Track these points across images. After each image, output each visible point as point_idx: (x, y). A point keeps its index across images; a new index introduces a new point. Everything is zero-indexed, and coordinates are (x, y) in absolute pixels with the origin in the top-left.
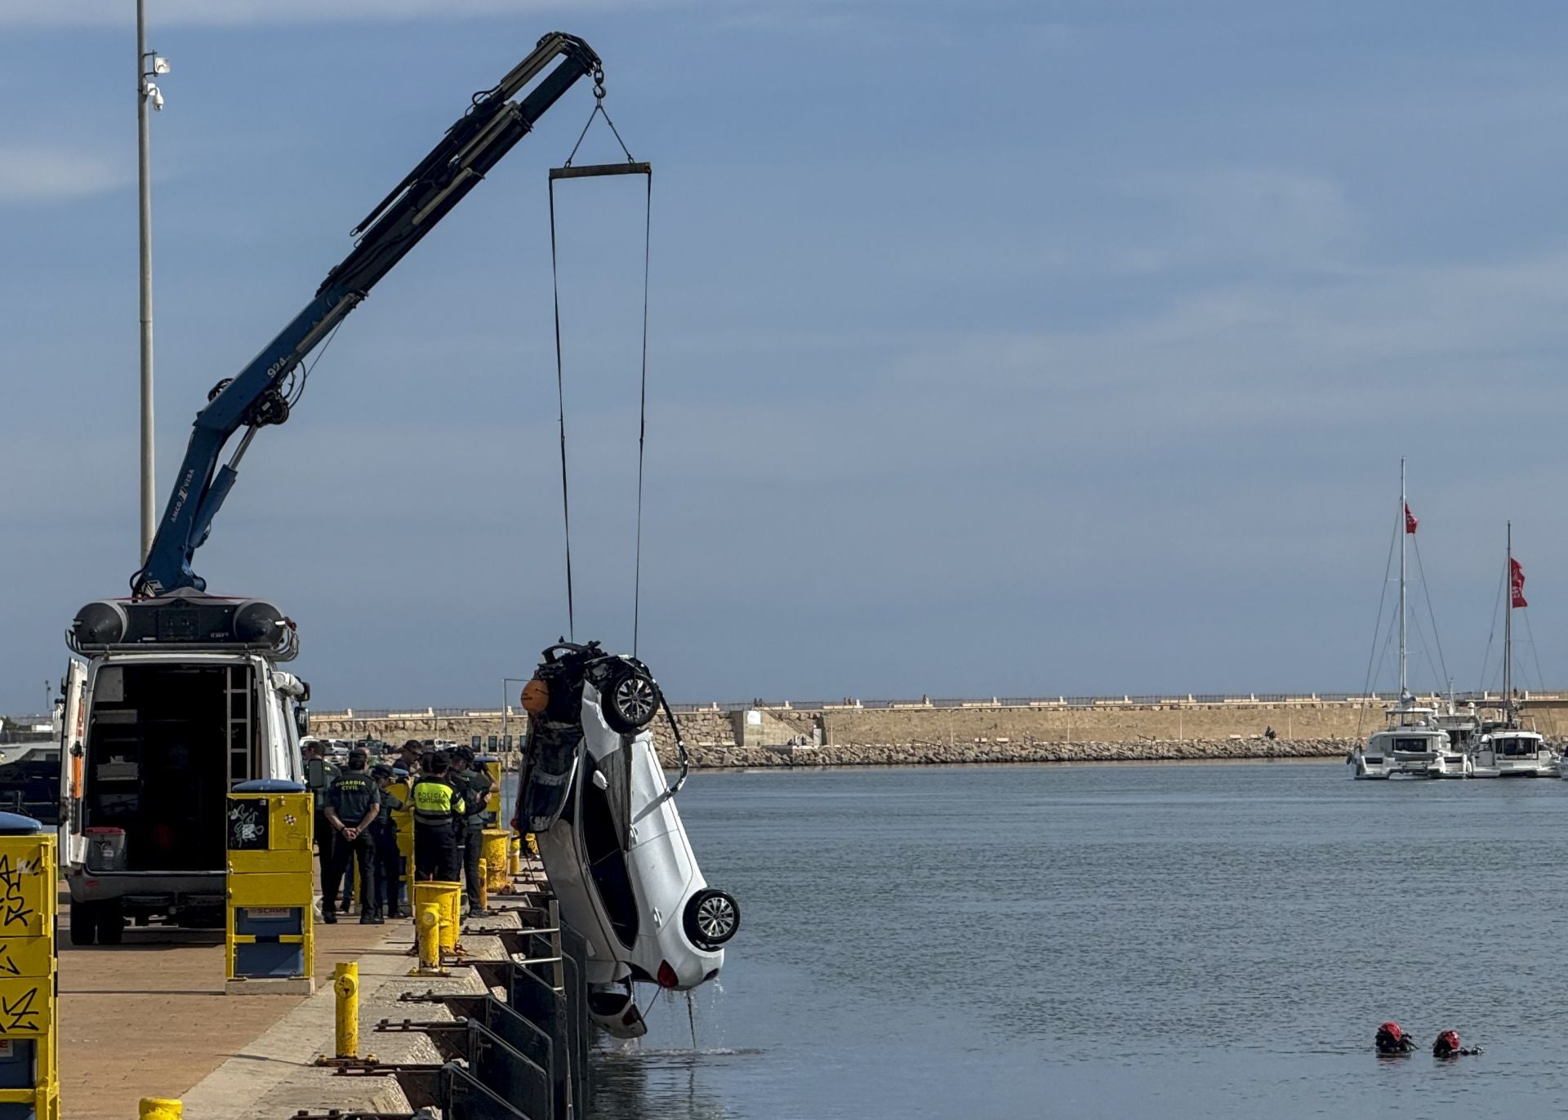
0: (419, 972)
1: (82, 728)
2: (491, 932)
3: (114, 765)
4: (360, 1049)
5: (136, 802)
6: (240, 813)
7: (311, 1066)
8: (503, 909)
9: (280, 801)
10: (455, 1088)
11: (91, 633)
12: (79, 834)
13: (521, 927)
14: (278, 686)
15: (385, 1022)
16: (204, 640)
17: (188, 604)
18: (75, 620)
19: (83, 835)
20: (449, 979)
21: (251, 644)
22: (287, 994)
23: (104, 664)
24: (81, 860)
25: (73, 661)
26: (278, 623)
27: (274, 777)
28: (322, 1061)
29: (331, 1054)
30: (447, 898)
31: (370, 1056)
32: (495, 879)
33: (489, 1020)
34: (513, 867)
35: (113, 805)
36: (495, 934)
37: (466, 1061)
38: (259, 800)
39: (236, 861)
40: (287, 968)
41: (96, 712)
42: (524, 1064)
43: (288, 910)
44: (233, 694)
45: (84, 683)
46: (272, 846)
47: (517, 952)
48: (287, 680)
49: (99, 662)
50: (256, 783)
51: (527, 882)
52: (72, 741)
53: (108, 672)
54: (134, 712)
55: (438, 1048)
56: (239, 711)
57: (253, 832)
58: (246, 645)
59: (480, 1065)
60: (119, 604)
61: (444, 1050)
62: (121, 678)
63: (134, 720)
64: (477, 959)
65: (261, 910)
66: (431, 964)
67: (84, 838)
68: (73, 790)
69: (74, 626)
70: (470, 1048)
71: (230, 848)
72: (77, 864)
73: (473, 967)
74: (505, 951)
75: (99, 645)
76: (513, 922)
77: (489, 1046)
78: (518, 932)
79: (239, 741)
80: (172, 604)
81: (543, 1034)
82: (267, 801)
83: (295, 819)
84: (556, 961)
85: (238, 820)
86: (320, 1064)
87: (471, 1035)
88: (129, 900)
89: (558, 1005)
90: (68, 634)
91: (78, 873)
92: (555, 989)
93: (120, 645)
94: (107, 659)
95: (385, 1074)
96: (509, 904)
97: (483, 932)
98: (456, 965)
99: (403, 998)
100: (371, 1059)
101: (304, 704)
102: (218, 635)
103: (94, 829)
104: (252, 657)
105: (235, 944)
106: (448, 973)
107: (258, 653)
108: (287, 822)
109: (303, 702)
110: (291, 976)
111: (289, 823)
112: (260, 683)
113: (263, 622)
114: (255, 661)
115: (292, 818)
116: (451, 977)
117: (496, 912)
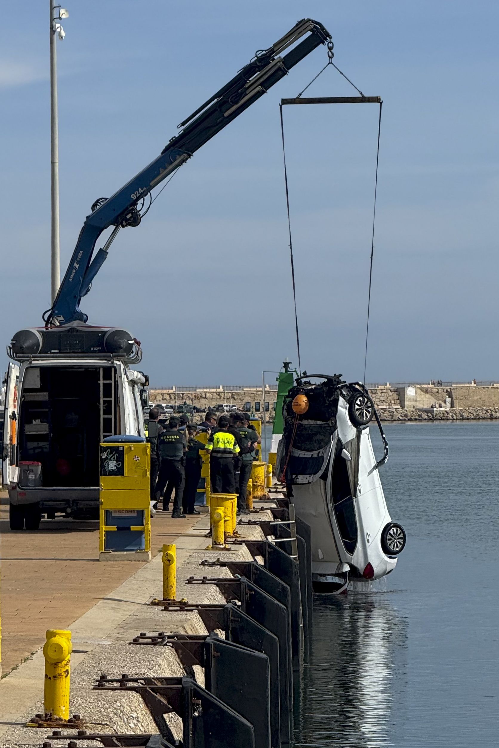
0: (212, 547)
1: (16, 404)
2: (255, 523)
3: (35, 425)
4: (177, 595)
5: (48, 446)
6: (107, 454)
7: (149, 605)
8: (262, 509)
9: (130, 447)
10: (233, 618)
11: (21, 348)
12: (15, 465)
13: (273, 520)
14: (130, 379)
15: (192, 578)
16: (86, 352)
17: (77, 331)
18: (12, 340)
19: (17, 466)
20: (230, 552)
21: (114, 354)
22: (135, 561)
23: (29, 366)
24: (16, 480)
25: (11, 364)
26: (130, 342)
27: (128, 434)
28: (155, 602)
29: (160, 598)
30: (228, 504)
31: (183, 599)
32: (257, 491)
33: (253, 577)
34: (268, 483)
35: (35, 448)
36: (257, 524)
37: (239, 601)
38: (118, 447)
39: (105, 482)
40: (135, 545)
41: (24, 394)
42: (273, 603)
43: (136, 511)
44: (104, 384)
45: (17, 377)
46: (126, 473)
47: (271, 535)
48: (135, 375)
49: (26, 365)
50: (117, 437)
51: (276, 492)
52: (10, 412)
53: (31, 370)
54: (46, 394)
55: (223, 593)
56: (107, 393)
57: (115, 466)
58: (111, 355)
59: (247, 603)
60: (38, 331)
61: (226, 595)
62: (39, 374)
63: (47, 398)
64: (246, 539)
65: (119, 511)
66: (220, 543)
67: (17, 468)
68: (11, 440)
69: (11, 344)
70: (242, 594)
71: (101, 475)
72: (13, 483)
73: (244, 544)
74: (263, 534)
75: (26, 355)
76: (268, 517)
77: (253, 592)
78: (271, 523)
79: (107, 411)
80: (68, 331)
81: (285, 585)
82: (123, 447)
83: (139, 458)
84: (293, 540)
85: (106, 458)
86: (153, 604)
87: (242, 586)
88: (43, 504)
89: (294, 566)
90: (8, 348)
91: (14, 488)
92: (291, 557)
93: (38, 355)
94: (30, 363)
95: (192, 610)
96: (266, 505)
97: (250, 523)
98: (234, 543)
99: (203, 564)
100: (183, 601)
102: (95, 349)
103: (23, 463)
104: (115, 362)
105: (105, 531)
106: (229, 548)
107: (119, 359)
108: (135, 460)
109: (145, 387)
110: (137, 550)
111: (136, 460)
112: (120, 377)
113: (121, 341)
114: (117, 364)
115: (138, 457)
116: (231, 550)
117: (258, 510)
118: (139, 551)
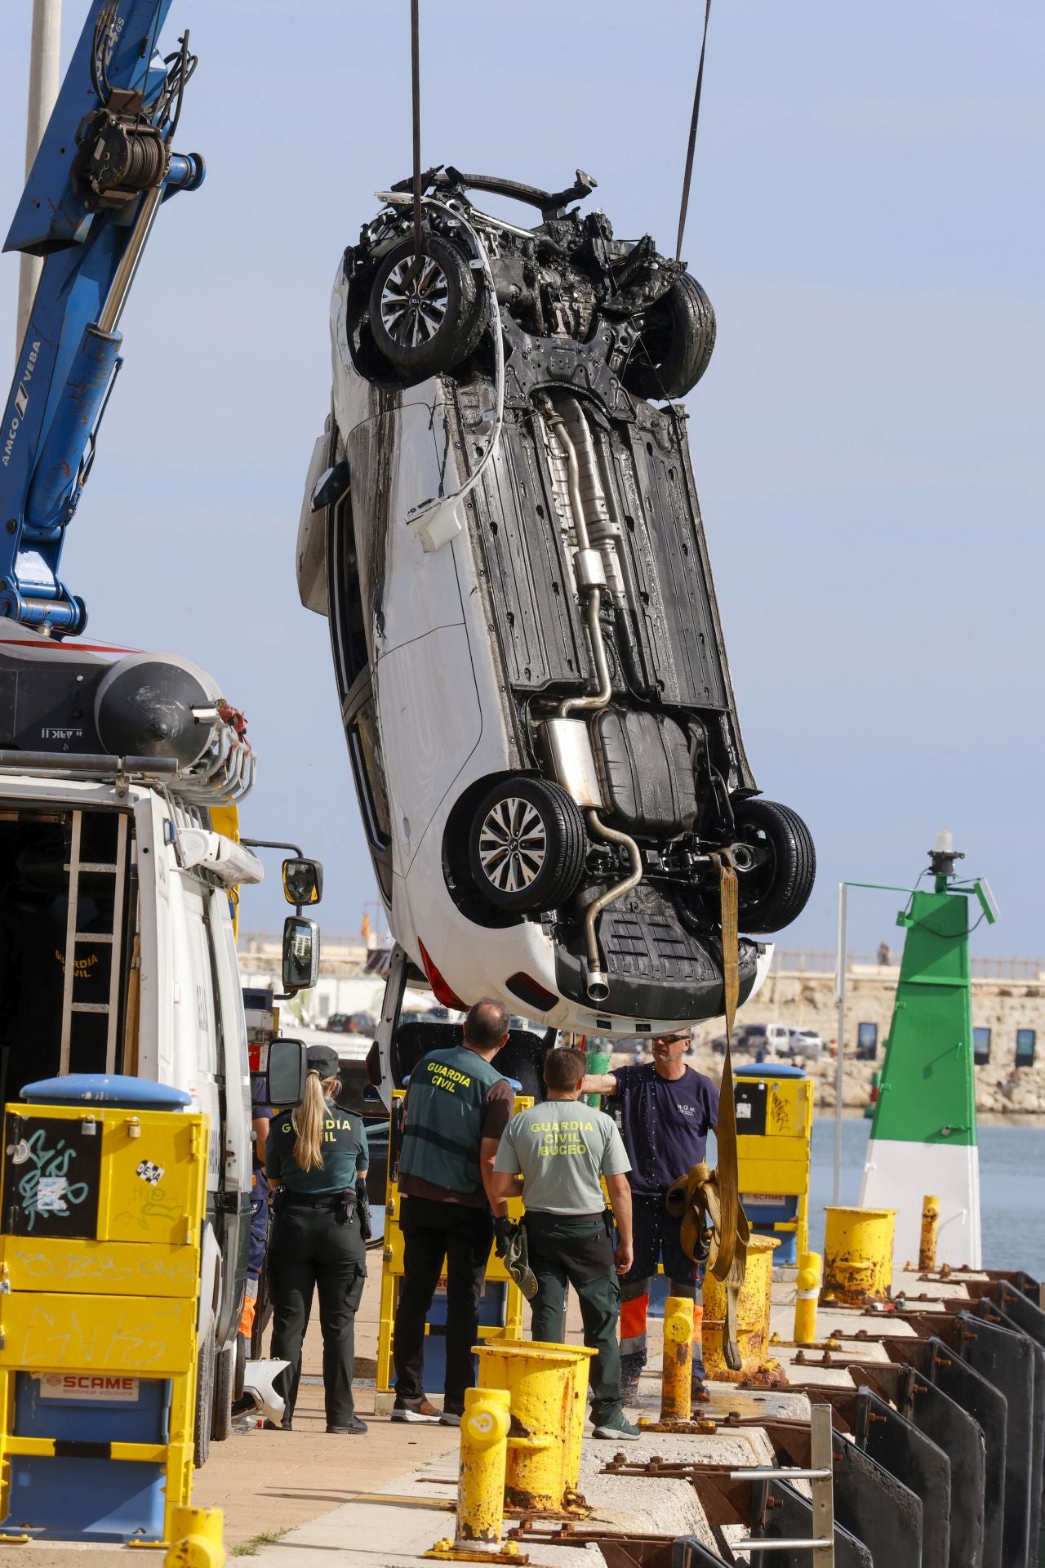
0: (454, 1549)
2: (674, 1471)
6: (33, 1149)
9: (127, 1126)
14: (190, 861)
21: (129, 759)
26: (197, 713)
30: (548, 1384)
36: (682, 1476)
38: (78, 1123)
39: (18, 1259)
40: (129, 1518)
43: (135, 1384)
46: (105, 1229)
47: (729, 1522)
48: (213, 849)
51: (825, 1364)
57: (63, 1197)
58: (120, 761)
65: (69, 1379)
66: (484, 1533)
71: (6, 1230)
73: (593, 1547)
74: (701, 1515)
76: (746, 1450)
78: (733, 1474)
82: (99, 1125)
84: (820, 1548)
85: (29, 1165)
96: (754, 1409)
97: (655, 1469)
98: (555, 1539)
101: (307, 911)
104: (134, 789)
106: (522, 1553)
107: (148, 781)
108: (143, 1177)
109: (304, 908)
110: (133, 1538)
111: (149, 1180)
112: (146, 851)
113: (163, 707)
114: (136, 799)
115: (155, 1169)
116: (530, 1565)
117: (711, 1424)
118: (137, 1542)
